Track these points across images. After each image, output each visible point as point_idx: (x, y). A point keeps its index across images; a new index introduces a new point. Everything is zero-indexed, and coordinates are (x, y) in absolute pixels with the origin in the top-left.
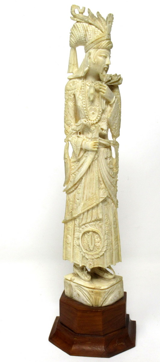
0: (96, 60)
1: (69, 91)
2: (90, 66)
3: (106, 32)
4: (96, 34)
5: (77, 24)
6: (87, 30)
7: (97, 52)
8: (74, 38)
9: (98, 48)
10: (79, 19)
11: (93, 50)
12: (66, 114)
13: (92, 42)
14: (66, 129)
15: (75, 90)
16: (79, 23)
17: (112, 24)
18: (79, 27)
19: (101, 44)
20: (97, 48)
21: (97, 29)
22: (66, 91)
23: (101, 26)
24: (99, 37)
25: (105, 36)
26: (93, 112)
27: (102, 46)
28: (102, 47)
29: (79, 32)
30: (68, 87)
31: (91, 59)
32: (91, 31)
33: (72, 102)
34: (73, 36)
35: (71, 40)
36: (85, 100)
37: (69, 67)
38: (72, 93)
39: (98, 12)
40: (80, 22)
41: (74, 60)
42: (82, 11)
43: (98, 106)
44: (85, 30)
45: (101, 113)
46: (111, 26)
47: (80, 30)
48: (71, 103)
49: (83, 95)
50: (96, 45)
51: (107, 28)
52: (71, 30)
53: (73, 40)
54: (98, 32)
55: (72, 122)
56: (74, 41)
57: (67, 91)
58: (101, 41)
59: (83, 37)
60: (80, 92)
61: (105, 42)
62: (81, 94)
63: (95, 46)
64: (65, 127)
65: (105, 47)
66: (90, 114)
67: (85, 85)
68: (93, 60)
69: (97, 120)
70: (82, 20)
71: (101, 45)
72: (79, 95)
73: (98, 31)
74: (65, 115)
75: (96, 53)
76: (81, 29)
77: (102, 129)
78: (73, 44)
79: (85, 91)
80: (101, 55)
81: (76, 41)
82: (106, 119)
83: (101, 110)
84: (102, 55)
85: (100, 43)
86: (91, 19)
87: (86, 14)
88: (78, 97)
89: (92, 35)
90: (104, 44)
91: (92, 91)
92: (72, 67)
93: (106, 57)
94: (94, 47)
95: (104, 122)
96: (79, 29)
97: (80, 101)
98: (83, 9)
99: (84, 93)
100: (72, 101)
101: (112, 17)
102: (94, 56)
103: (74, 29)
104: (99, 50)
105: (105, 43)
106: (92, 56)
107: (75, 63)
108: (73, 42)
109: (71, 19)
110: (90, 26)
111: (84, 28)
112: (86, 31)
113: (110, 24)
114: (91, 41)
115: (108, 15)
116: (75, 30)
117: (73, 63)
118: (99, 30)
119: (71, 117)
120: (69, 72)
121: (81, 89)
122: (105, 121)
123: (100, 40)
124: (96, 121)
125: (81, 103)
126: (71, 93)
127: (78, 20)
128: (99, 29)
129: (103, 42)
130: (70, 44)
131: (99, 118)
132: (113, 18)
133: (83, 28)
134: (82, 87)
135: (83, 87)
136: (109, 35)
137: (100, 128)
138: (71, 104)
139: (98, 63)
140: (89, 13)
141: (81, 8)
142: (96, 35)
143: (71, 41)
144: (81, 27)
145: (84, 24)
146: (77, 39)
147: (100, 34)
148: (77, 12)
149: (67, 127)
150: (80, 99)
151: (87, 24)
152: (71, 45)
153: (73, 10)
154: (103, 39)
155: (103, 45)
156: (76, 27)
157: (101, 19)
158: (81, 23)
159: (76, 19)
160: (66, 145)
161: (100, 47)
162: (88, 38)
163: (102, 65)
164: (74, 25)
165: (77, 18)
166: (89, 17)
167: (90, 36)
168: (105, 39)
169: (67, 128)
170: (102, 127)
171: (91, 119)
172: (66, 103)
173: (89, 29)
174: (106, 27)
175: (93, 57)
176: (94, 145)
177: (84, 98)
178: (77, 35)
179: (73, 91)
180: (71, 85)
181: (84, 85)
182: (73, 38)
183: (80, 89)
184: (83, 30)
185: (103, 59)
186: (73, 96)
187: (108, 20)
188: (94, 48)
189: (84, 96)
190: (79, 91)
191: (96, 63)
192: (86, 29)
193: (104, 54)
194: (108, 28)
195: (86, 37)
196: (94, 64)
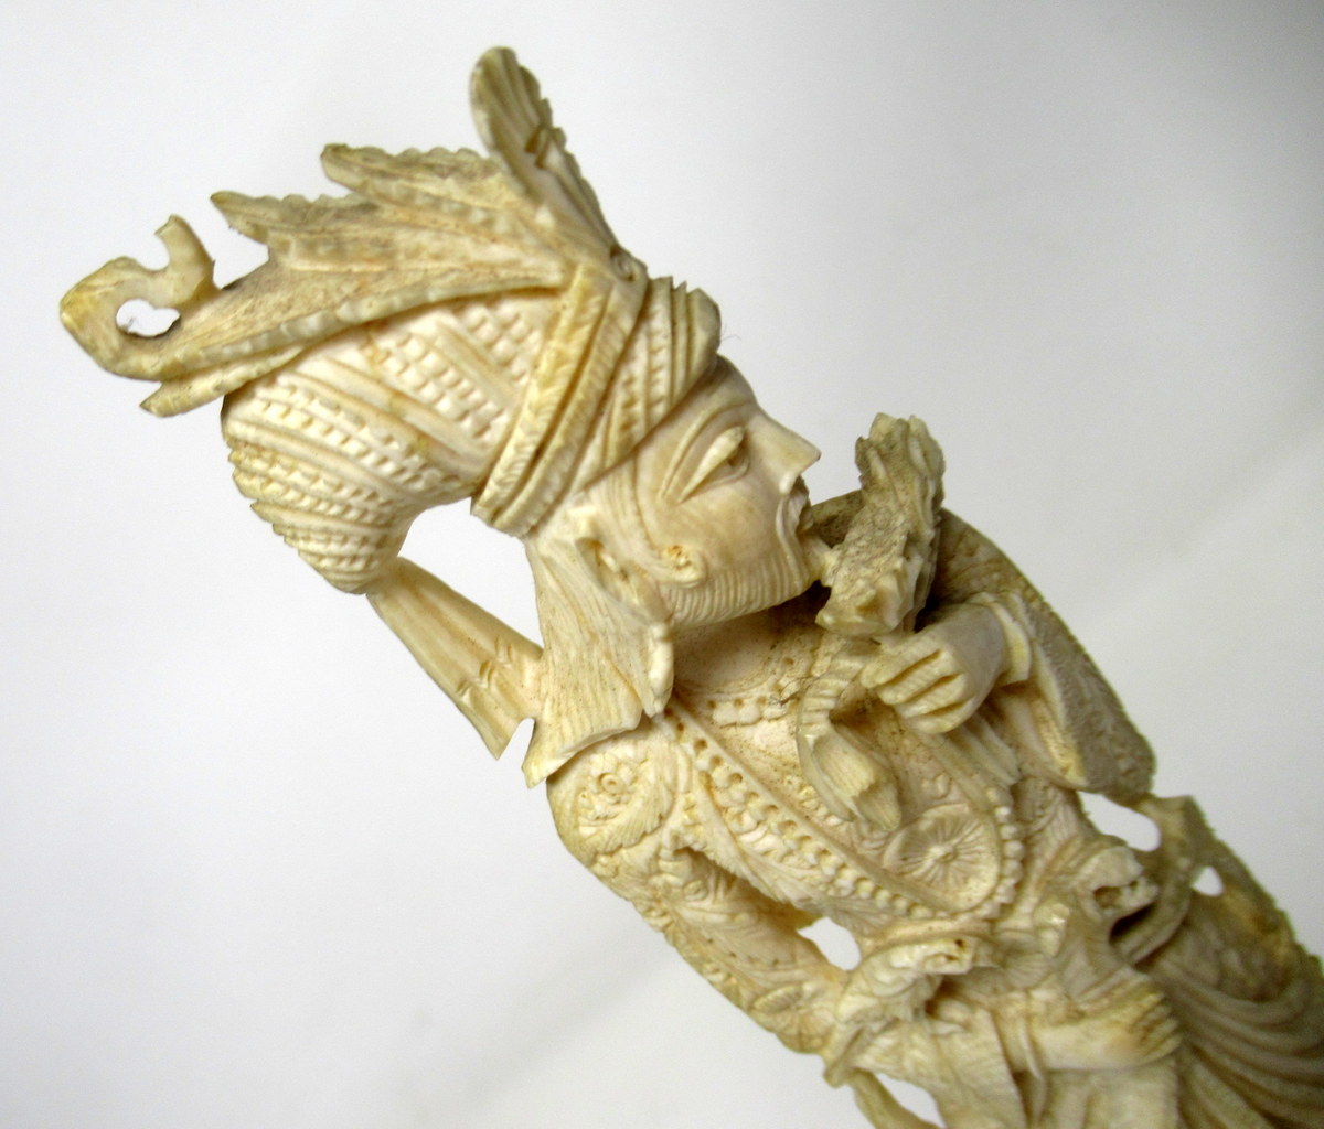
0: (691, 548)
1: (623, 852)
2: (668, 618)
3: (584, 261)
4: (506, 363)
5: (248, 409)
6: (399, 394)
7: (645, 477)
8: (333, 525)
9: (631, 452)
10: (225, 364)
11: (598, 493)
12: (717, 971)
13: (539, 453)
14: (793, 1031)
15: (676, 821)
16: (261, 392)
17: (557, 137)
18: (294, 421)
19: (629, 404)
20: (620, 462)
21: (476, 313)
22: (590, 861)
23: (499, 252)
24: (569, 368)
25: (604, 305)
26: (937, 851)
27: (649, 405)
28: (660, 410)
29: (331, 462)
30: (586, 831)
31: (641, 572)
32: (450, 375)
33: (703, 898)
34: (316, 523)
35: (321, 557)
36: (820, 843)
37: (476, 713)
38: (666, 853)
39: (336, 154)
40: (270, 378)
41: (456, 636)
42: (195, 278)
43: (944, 796)
44: (380, 412)
45: (1003, 812)
46: (570, 161)
47: (333, 440)
48: (707, 904)
49: (774, 820)
50: (597, 440)
51: (560, 217)
52: (243, 491)
53: (334, 548)
54: (520, 326)
55: (800, 983)
56: (349, 548)
57: (603, 859)
58: (612, 379)
59: (402, 471)
60: (720, 810)
61: (652, 352)
62: (748, 820)
63: (592, 456)
64: (770, 1029)
65: (678, 389)
66: (920, 879)
67: (722, 742)
68: (662, 571)
69: (1012, 865)
70: (274, 350)
71: (639, 408)
72: (734, 836)
73: (505, 326)
74: (719, 977)
75: (644, 500)
76: (328, 426)
77: (1103, 894)
78: (360, 572)
79: (761, 780)
80: (697, 478)
81: (365, 531)
82: (1051, 792)
83: (992, 795)
84: (706, 465)
85: (619, 397)
86: (325, 267)
87: (235, 255)
88: (744, 856)
89: (476, 396)
90: (651, 372)
91: (852, 770)
92: (489, 688)
93: (742, 455)
94: (584, 472)
95: (1050, 822)
96: (313, 432)
97: (783, 867)
98: (187, 252)
99: (764, 799)
100: (697, 891)
101: (518, 77)
102: (648, 537)
103: (258, 465)
104: (649, 457)
105: (663, 357)
106: (628, 546)
107: (484, 642)
108: (354, 558)
109: (167, 413)
110: (387, 342)
111: (358, 399)
112: (395, 408)
113: (554, 158)
114: (513, 457)
115: (478, 100)
116: (276, 471)
117: (470, 667)
118: (508, 308)
119: (776, 962)
120: (497, 742)
121: (709, 786)
122: (1050, 811)
123: (591, 380)
124: (1010, 882)
125: (799, 873)
126: (657, 857)
127: (233, 376)
128: (491, 299)
129: (638, 367)
130: (340, 585)
131: (1014, 848)
132: (529, 81)
133: (337, 408)
134: (719, 775)
135: (716, 761)
136: (616, 252)
137: (1089, 907)
138: (709, 909)
139: (726, 556)
140: (258, 234)
141: (155, 255)
142: (516, 368)
143: (326, 563)
144: (316, 407)
145: (318, 366)
146: (369, 518)
147: (549, 327)
148: (152, 320)
149: (783, 1020)
150: (766, 853)
151: (351, 354)
152: (350, 587)
153: (115, 341)
154: (619, 347)
155: (661, 389)
156: (266, 438)
157: (430, 186)
158: (284, 380)
159: (202, 385)
160: (859, 1093)
161: (639, 430)
162: (464, 446)
163: (772, 529)
164: (234, 442)
165: (205, 372)
166: (295, 263)
167: (468, 424)
168: (626, 324)
169: (788, 1026)
170: (1094, 886)
171: (962, 904)
172: (666, 920)
173: (407, 382)
174: (544, 218)
175: (652, 547)
176: (1144, 1039)
177: (803, 830)
178: (339, 487)
179: (665, 837)
180: (601, 804)
181: (713, 748)
182: (325, 531)
183: (698, 795)
184: (360, 422)
185: (740, 485)
186: (684, 864)
187: (519, 140)
188: (599, 475)
189: (785, 815)
190: (703, 811)
191: (715, 563)
192: (380, 397)
193: (711, 441)
194: (563, 203)
195: (436, 454)
196: (706, 582)
